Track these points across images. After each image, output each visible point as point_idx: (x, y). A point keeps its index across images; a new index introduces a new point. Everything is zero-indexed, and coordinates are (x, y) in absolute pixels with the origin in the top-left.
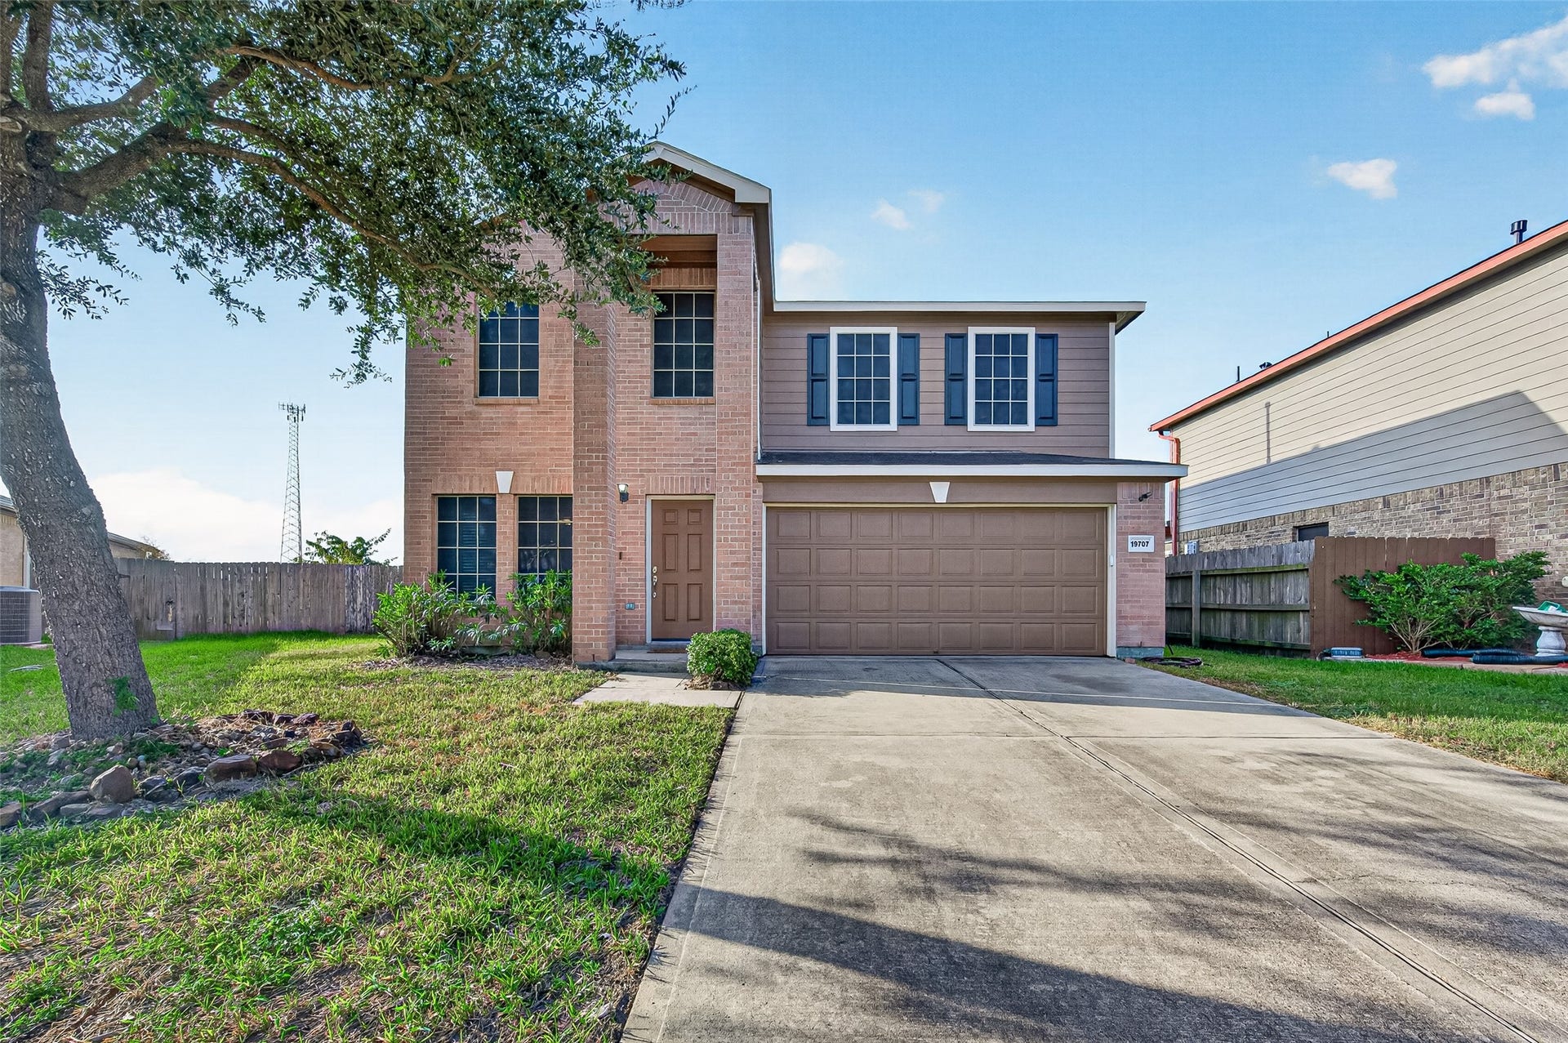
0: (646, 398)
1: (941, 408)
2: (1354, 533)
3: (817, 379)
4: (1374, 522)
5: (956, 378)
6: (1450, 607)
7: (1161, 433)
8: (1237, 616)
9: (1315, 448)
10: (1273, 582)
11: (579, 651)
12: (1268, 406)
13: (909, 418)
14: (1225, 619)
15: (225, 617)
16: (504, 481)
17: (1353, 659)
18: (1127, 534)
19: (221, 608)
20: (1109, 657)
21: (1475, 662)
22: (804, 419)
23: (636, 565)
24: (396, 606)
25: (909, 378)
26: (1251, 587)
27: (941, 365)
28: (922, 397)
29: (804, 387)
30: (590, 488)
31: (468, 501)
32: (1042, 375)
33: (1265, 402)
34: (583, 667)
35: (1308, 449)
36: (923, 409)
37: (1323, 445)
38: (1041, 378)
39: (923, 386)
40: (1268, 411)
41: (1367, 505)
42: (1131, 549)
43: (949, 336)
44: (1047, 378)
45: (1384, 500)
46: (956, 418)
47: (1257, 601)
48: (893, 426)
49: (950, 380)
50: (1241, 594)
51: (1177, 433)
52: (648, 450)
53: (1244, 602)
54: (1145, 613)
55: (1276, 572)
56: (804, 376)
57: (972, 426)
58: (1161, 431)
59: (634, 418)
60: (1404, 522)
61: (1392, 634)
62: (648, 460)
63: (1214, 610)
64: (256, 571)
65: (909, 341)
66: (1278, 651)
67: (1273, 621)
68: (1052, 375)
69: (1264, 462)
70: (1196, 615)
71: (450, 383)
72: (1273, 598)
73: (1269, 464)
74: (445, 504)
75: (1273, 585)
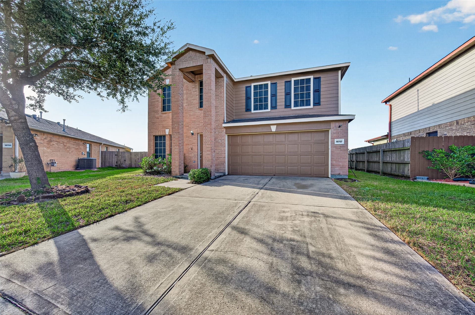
0: (197, 109)
1: (284, 103)
2: (446, 134)
3: (248, 98)
4: (453, 130)
5: (288, 94)
6: (464, 162)
7: (386, 103)
8: (392, 164)
9: (433, 104)
10: (402, 153)
11: (173, 173)
12: (418, 90)
13: (274, 107)
14: (389, 165)
15: (135, 164)
16: (167, 132)
17: (424, 181)
18: (334, 139)
19: (134, 162)
20: (329, 178)
21: (470, 183)
22: (244, 110)
23: (196, 151)
24: (144, 162)
25: (274, 95)
26: (396, 155)
27: (284, 90)
28: (278, 101)
29: (244, 101)
30: (175, 133)
31: (161, 136)
32: (315, 90)
33: (417, 89)
34: (173, 177)
35: (431, 105)
36: (278, 104)
37: (436, 103)
38: (315, 91)
39: (278, 97)
40: (418, 92)
41: (451, 124)
42: (336, 143)
43: (286, 82)
44: (317, 91)
45: (457, 122)
46: (288, 106)
47: (398, 160)
48: (269, 110)
49: (286, 95)
50: (394, 157)
51: (391, 103)
52: (198, 122)
53: (394, 160)
54: (340, 164)
55: (403, 150)
56: (244, 98)
57: (293, 108)
58: (386, 102)
59: (195, 114)
60: (464, 130)
61: (442, 172)
62: (198, 124)
63: (386, 162)
64: (141, 154)
65: (274, 85)
66: (403, 177)
67: (402, 166)
68: (319, 90)
69: (417, 111)
70: (381, 164)
71: (157, 109)
72: (402, 158)
73: (418, 111)
74: (156, 137)
75: (402, 154)
